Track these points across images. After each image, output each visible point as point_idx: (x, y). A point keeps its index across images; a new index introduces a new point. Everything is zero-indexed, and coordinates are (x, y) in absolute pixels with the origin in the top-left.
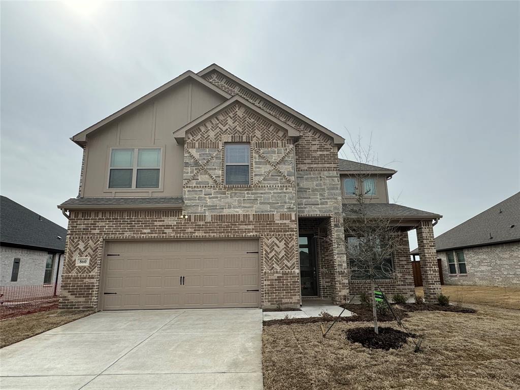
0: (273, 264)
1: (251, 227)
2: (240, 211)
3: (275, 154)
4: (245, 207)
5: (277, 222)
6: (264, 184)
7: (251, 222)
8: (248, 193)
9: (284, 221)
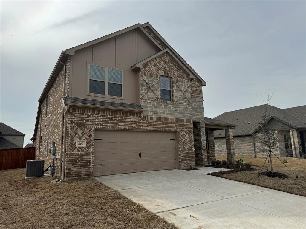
0: (184, 146)
1: (174, 125)
2: (169, 116)
3: (183, 86)
4: (171, 114)
5: (185, 123)
6: (179, 102)
7: (174, 122)
8: (172, 107)
9: (188, 123)
